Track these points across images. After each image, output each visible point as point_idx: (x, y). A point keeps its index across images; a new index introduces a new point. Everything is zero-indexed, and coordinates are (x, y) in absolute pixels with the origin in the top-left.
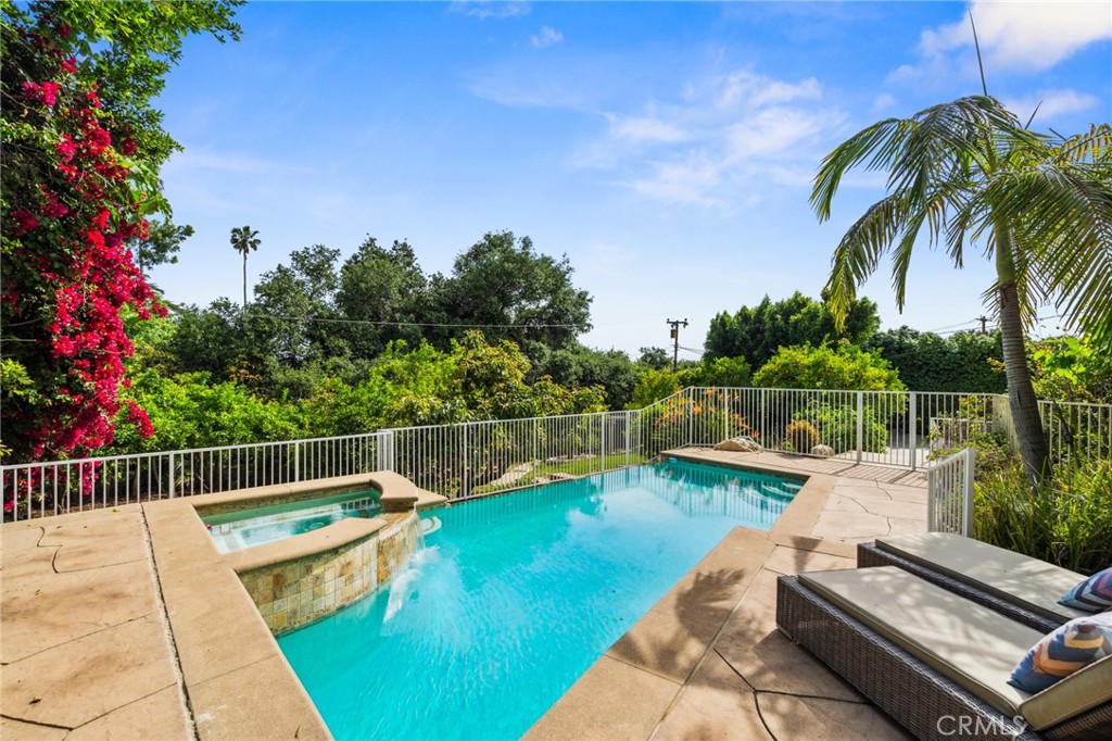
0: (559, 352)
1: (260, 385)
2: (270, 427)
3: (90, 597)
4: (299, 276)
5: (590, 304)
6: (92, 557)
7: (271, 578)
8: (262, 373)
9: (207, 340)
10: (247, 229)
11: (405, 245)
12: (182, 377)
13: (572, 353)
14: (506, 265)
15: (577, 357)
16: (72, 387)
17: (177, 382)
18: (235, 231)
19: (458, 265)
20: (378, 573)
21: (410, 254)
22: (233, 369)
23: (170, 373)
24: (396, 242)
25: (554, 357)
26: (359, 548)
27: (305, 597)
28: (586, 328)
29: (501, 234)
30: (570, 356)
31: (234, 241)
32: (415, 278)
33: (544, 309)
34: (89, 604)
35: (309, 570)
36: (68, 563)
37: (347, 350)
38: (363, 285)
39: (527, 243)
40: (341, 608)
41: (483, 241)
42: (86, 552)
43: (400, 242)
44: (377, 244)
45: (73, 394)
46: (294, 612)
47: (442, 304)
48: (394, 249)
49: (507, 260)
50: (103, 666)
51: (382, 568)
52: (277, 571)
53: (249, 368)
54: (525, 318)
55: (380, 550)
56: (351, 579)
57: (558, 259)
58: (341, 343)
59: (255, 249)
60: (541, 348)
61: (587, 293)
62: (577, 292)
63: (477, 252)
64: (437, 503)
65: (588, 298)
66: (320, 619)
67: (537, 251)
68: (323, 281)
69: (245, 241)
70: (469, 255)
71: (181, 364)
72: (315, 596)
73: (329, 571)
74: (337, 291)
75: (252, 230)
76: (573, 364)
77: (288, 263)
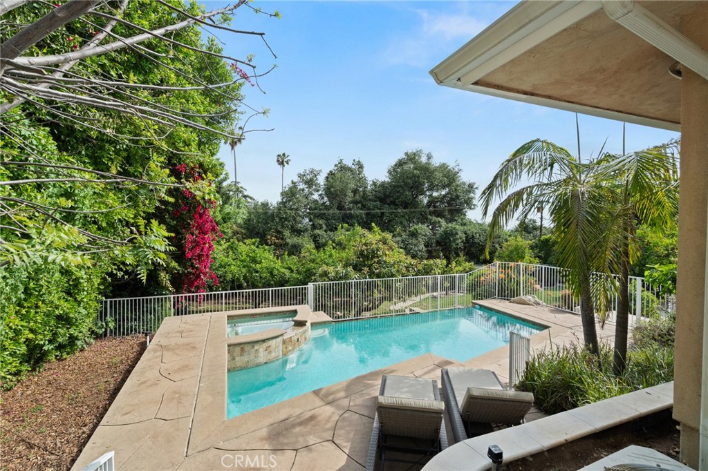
0: (450, 225)
1: (281, 245)
2: (277, 272)
3: (188, 347)
4: (302, 186)
5: (476, 190)
6: (192, 333)
7: (240, 348)
8: (282, 239)
9: (258, 222)
10: (284, 154)
11: (359, 162)
12: (247, 241)
13: (462, 225)
14: (415, 171)
15: (462, 228)
16: (192, 267)
17: (245, 244)
18: (279, 156)
19: (390, 172)
20: (283, 352)
21: (361, 167)
22: (269, 237)
23: (242, 240)
24: (354, 160)
25: (447, 227)
26: (274, 341)
27: (252, 357)
28: (473, 207)
29: (414, 151)
30: (457, 227)
31: (278, 161)
32: (362, 181)
33: (445, 196)
34: (187, 349)
35: (253, 347)
36: (185, 334)
37: (324, 226)
38: (332, 189)
39: (429, 157)
40: (266, 363)
41: (404, 156)
42: (191, 331)
43: (356, 160)
44: (344, 162)
45: (193, 269)
46: (248, 362)
47: (377, 197)
48: (353, 164)
49: (416, 169)
50: (185, 368)
51: (285, 350)
52: (242, 346)
53: (276, 237)
54: (432, 202)
55: (284, 342)
56: (270, 352)
57: (451, 165)
58: (321, 222)
59: (288, 163)
60: (439, 222)
61: (474, 184)
62: (467, 184)
63: (400, 163)
64: (328, 322)
65: (475, 186)
66: (258, 365)
67: (436, 162)
68: (314, 187)
69: (283, 161)
70: (396, 165)
71: (248, 234)
72: (256, 357)
73: (261, 348)
74: (320, 192)
75: (286, 154)
76: (459, 232)
77: (296, 179)
